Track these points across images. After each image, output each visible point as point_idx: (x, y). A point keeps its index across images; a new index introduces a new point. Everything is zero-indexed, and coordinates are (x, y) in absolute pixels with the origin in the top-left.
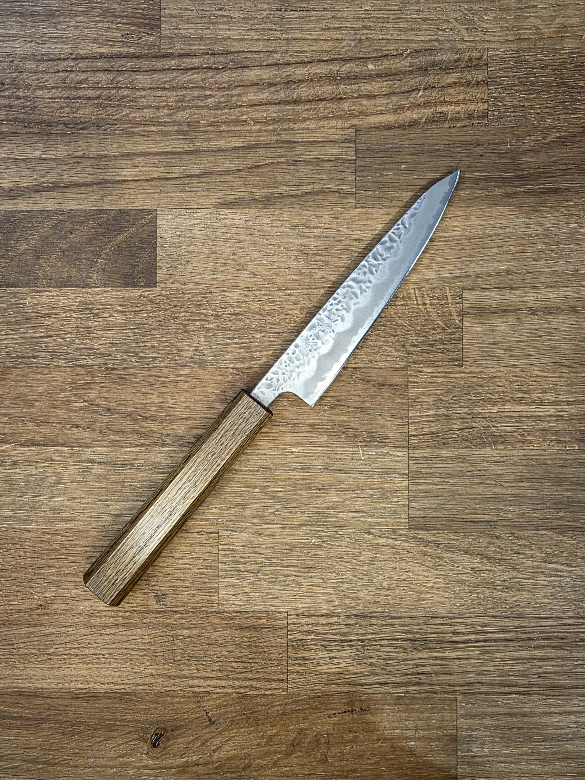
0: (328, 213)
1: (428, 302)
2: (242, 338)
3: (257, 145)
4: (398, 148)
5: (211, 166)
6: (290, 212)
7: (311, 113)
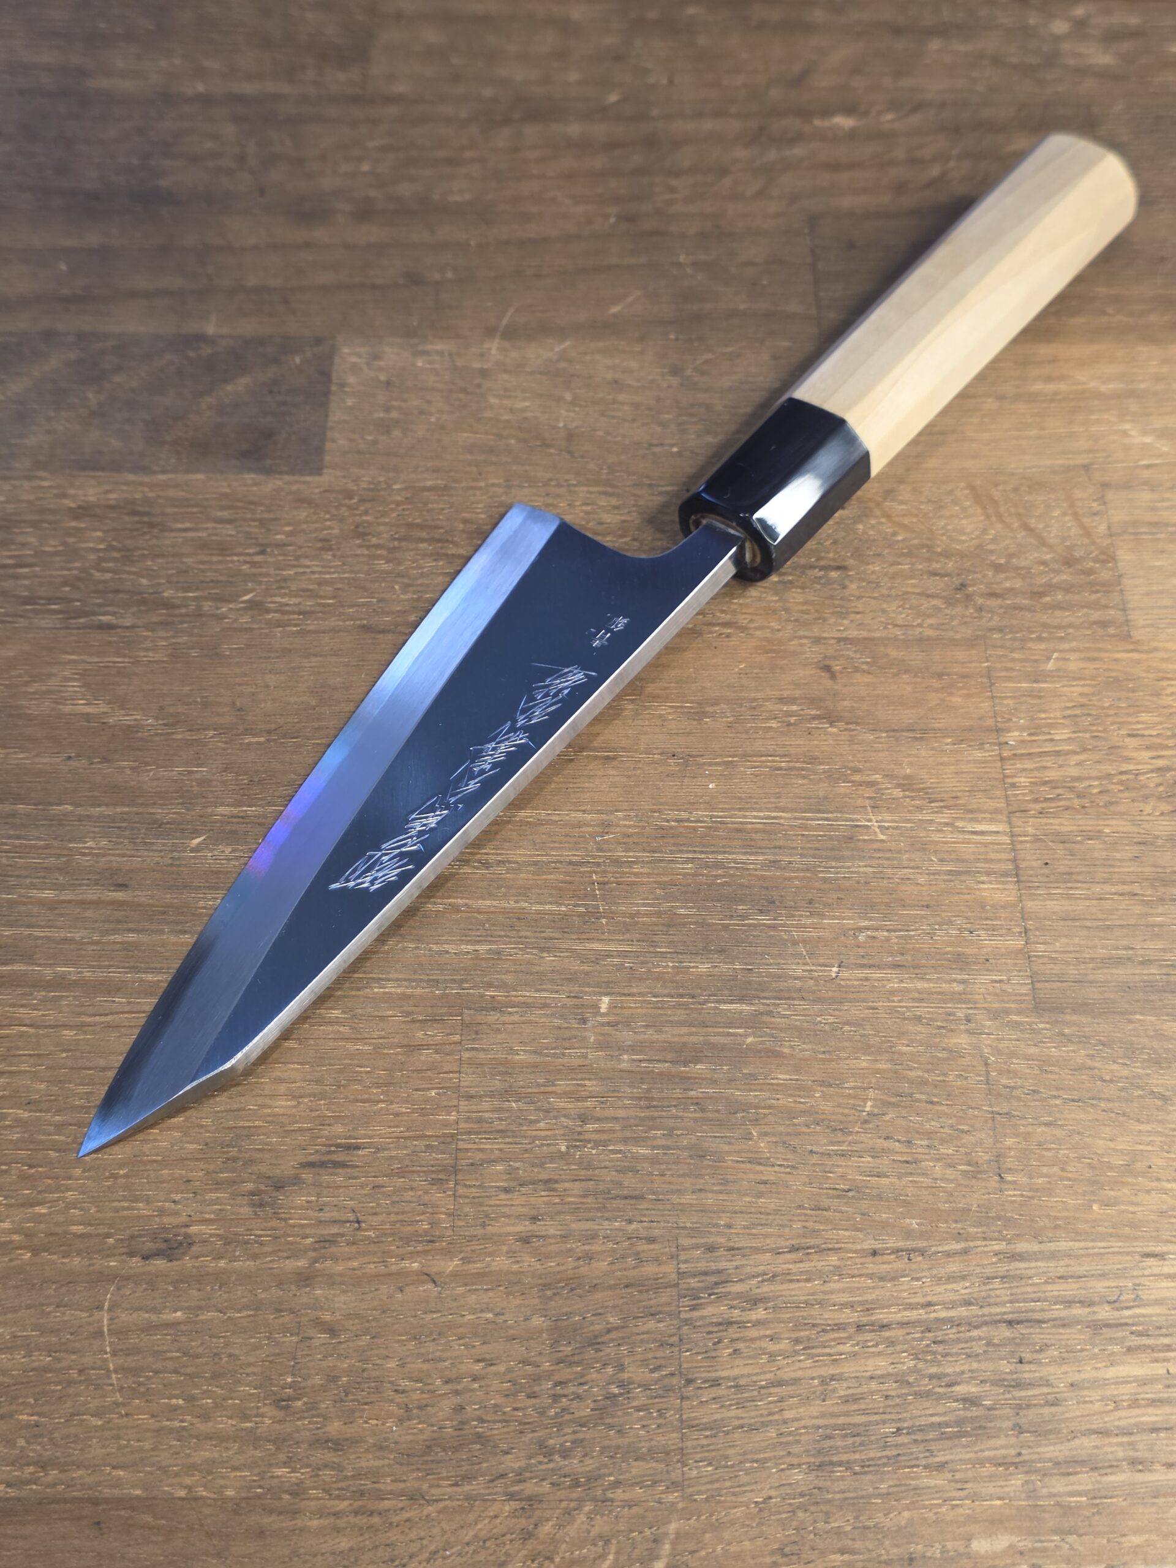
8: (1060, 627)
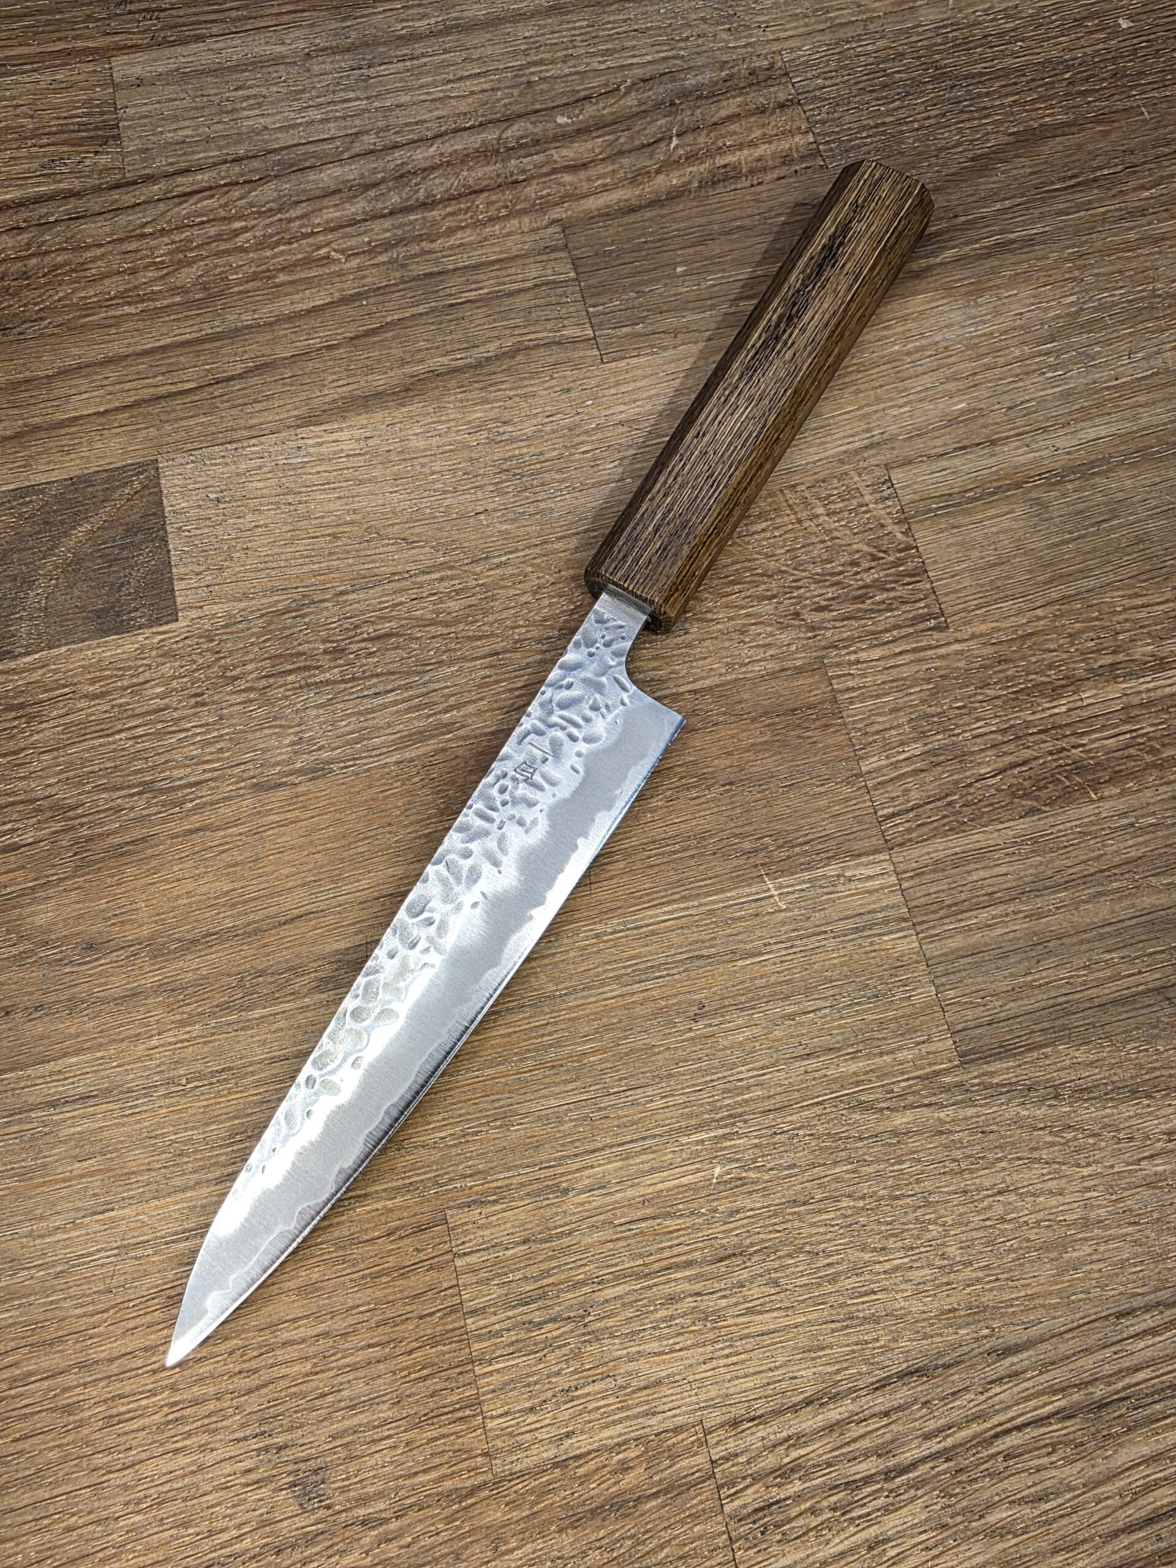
0: (546, 385)
1: (820, 510)
2: (407, 687)
3: (360, 294)
4: (659, 240)
5: (268, 351)
6: (461, 401)
7: (461, 217)
8: (887, 631)
